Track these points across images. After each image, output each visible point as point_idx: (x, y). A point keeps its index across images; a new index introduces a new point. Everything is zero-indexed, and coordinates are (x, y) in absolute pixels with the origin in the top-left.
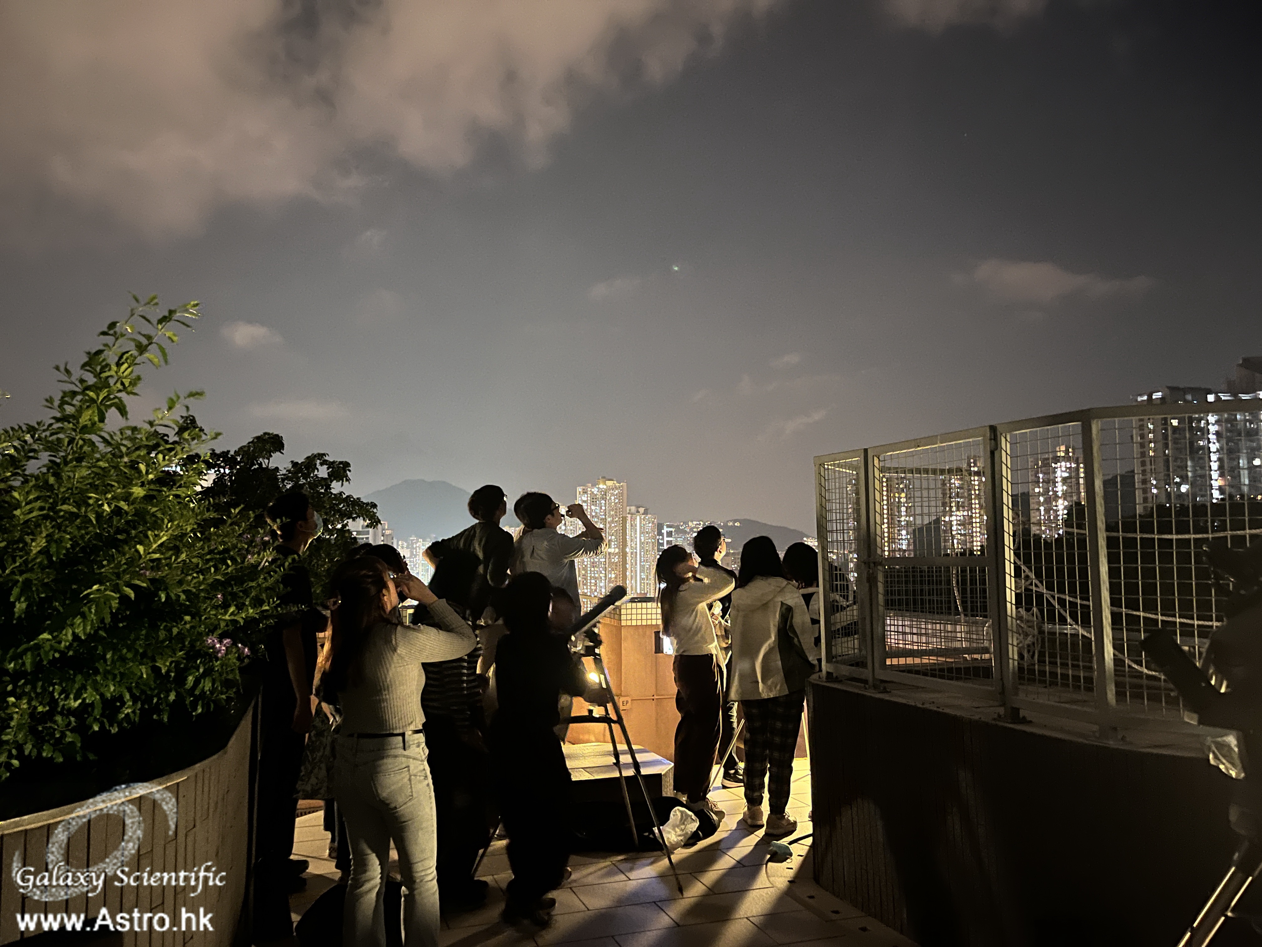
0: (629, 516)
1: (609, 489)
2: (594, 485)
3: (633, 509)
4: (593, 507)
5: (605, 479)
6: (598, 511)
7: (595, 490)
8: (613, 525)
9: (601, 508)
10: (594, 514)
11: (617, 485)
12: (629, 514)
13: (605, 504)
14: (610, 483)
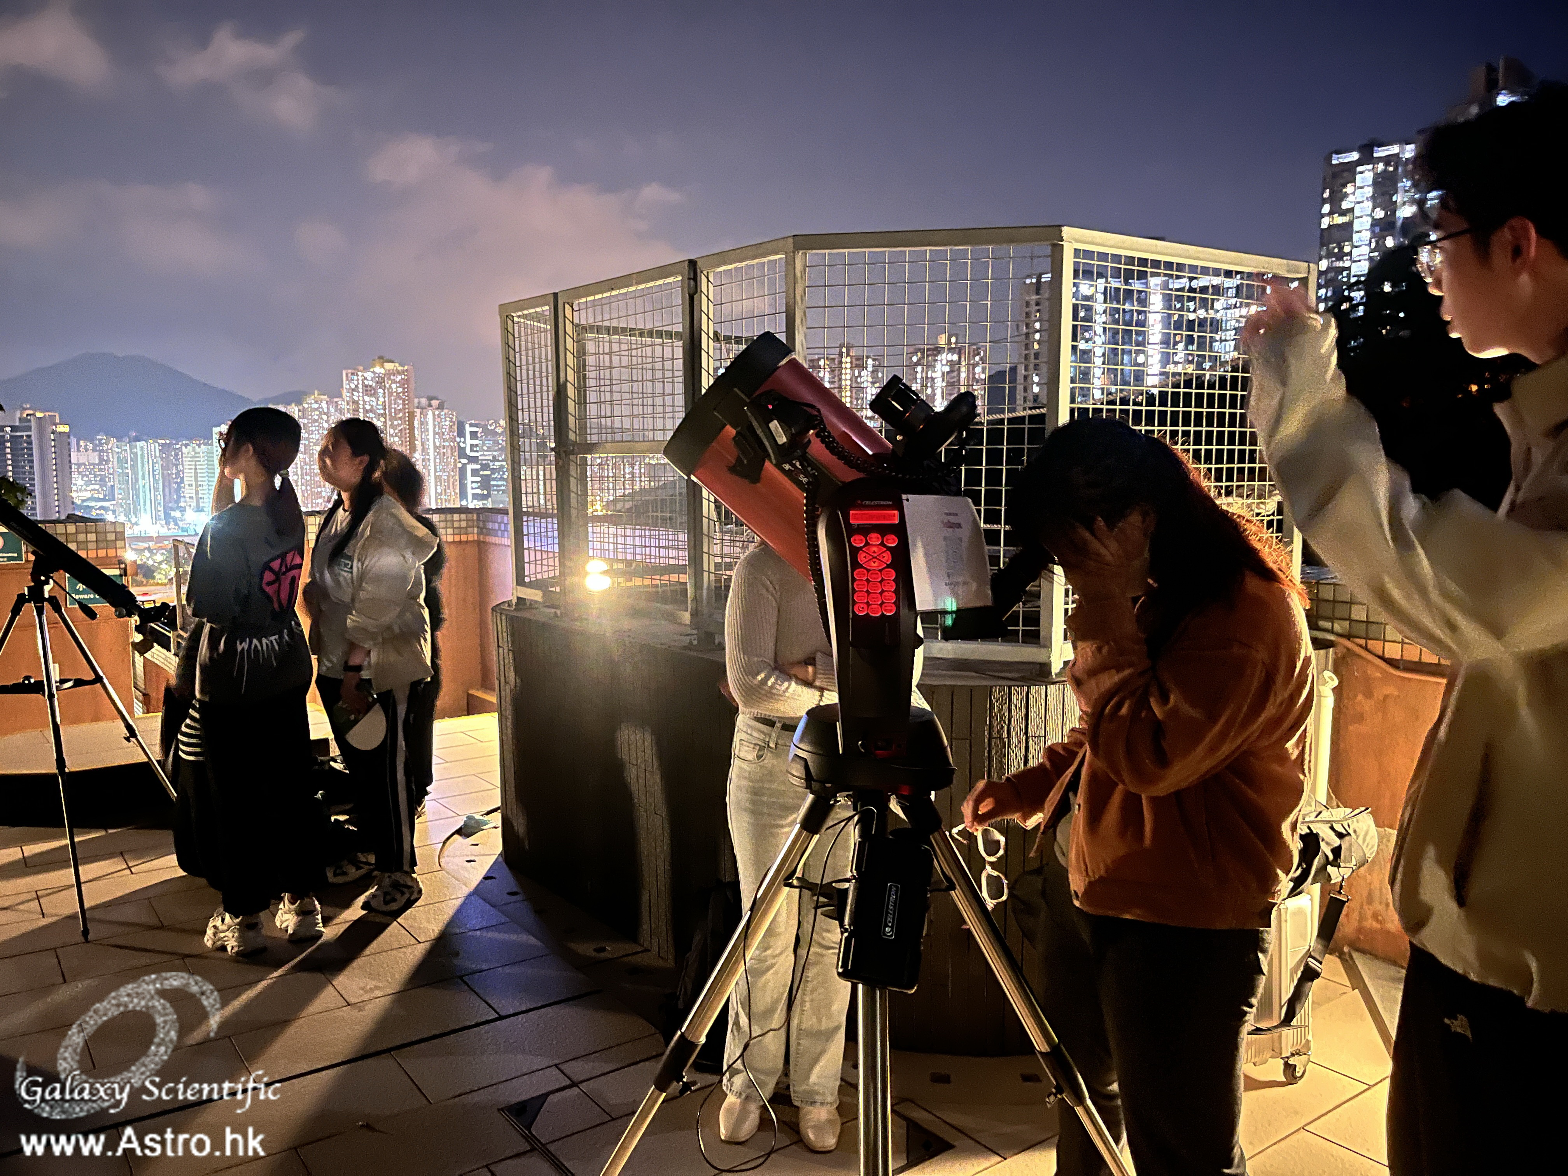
0: (418, 411)
1: (389, 373)
2: (366, 369)
3: (424, 401)
4: (367, 398)
5: (383, 360)
6: (374, 404)
7: (369, 375)
8: (396, 423)
9: (378, 400)
10: (368, 407)
11: (400, 368)
12: (417, 408)
13: (384, 393)
14: (389, 366)
